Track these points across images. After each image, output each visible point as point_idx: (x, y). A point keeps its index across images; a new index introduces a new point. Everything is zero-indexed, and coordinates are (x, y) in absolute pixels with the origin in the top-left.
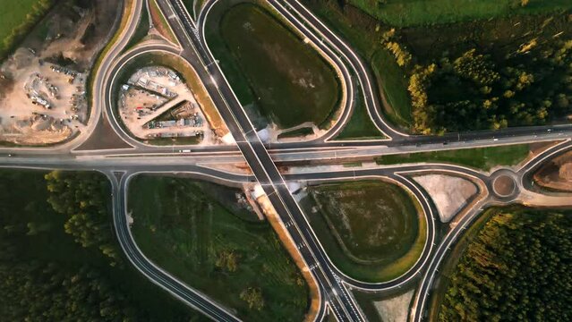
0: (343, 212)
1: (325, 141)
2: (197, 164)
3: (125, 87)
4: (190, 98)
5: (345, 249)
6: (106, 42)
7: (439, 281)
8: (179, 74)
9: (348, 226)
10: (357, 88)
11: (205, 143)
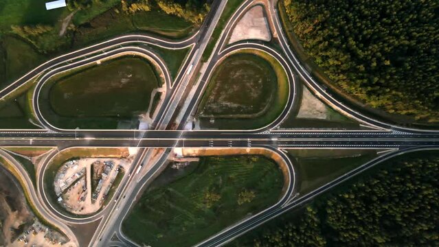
0: (224, 103)
1: (171, 88)
2: (138, 181)
3: (60, 199)
4: (92, 161)
5: (250, 116)
6: (23, 195)
7: (307, 66)
8: (72, 159)
9: (236, 105)
10: (149, 47)
11: (127, 168)
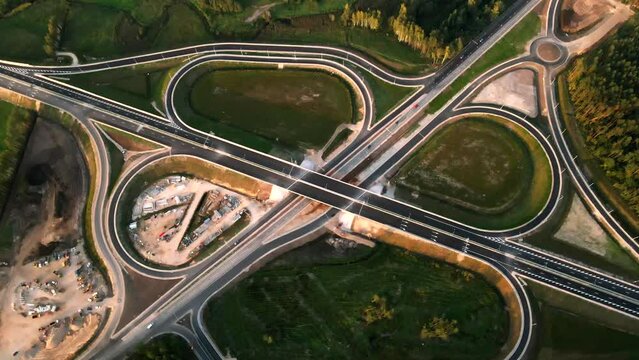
0: (442, 176)
1: (369, 129)
2: (264, 243)
3: (133, 226)
4: (208, 187)
5: (477, 208)
6: (84, 198)
7: (586, 168)
8: (181, 175)
9: (459, 185)
11: (256, 216)
